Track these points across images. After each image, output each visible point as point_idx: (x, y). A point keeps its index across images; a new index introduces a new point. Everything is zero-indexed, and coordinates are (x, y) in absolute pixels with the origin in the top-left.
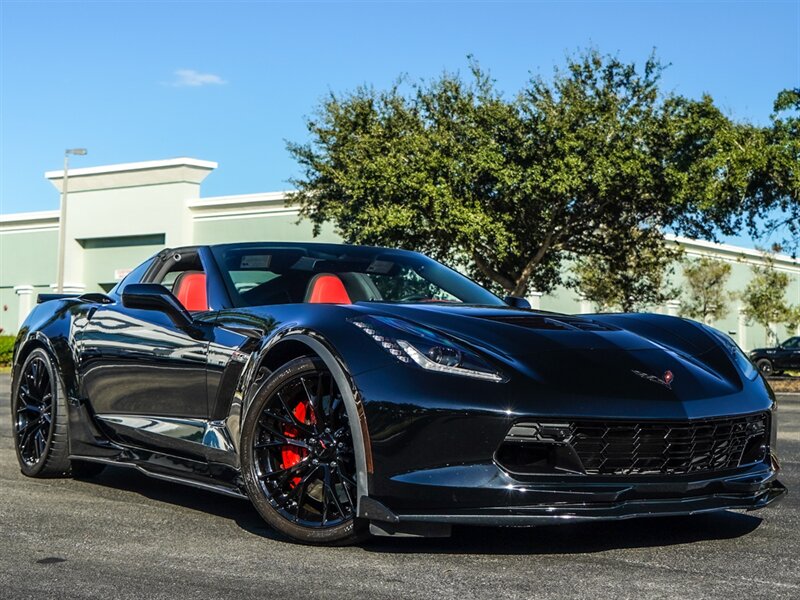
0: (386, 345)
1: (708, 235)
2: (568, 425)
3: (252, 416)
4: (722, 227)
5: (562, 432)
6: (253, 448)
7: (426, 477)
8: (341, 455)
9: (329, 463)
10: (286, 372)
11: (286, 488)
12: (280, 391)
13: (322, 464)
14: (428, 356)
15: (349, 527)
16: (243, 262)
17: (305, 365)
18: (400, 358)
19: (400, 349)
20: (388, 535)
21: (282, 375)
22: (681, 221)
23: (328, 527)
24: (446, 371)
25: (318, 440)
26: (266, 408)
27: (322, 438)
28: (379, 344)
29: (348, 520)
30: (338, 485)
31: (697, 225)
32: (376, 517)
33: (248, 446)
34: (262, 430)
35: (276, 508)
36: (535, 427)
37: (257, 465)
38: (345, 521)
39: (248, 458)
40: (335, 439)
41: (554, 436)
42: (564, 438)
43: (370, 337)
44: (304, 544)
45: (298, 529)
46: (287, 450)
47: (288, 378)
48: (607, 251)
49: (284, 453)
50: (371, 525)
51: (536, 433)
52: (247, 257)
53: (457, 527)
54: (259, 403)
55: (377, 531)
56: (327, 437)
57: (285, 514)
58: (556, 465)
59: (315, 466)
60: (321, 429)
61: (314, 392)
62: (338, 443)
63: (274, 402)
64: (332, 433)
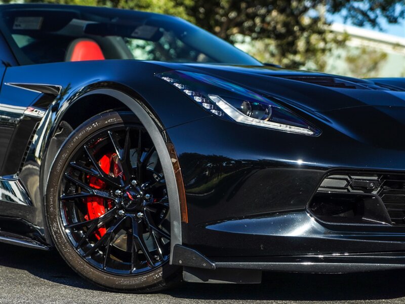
0: (198, 99)
1: (374, 23)
2: (376, 178)
3: (59, 168)
4: (387, 17)
5: (372, 185)
6: (60, 199)
7: (241, 226)
8: (148, 206)
9: (136, 214)
10: (93, 125)
11: (93, 239)
12: (86, 143)
13: (128, 215)
14: (240, 110)
15: (158, 275)
16: (16, 23)
17: (114, 119)
18: (213, 111)
19: (211, 103)
20: (201, 281)
21: (88, 129)
22: (349, 10)
23: (136, 275)
24: (258, 124)
25: (124, 192)
26: (72, 160)
27: (129, 190)
28: (190, 99)
29: (157, 268)
30: (146, 235)
31: (364, 14)
32: (190, 264)
33: (54, 197)
34: (68, 182)
35: (83, 257)
36: (346, 180)
37: (63, 216)
38: (154, 269)
39: (54, 208)
40: (142, 190)
41: (364, 188)
42: (373, 190)
43: (181, 92)
44: (111, 292)
45: (105, 276)
46: (92, 201)
47: (94, 131)
48: (278, 36)
49: (89, 204)
50: (184, 272)
51: (347, 185)
52: (20, 19)
53: (267, 274)
54: (65, 156)
55: (190, 278)
56: (134, 189)
57: (93, 262)
58: (363, 215)
59: (120, 217)
60: (128, 181)
61: (121, 145)
62: (145, 194)
63: (80, 155)
64: (139, 185)
